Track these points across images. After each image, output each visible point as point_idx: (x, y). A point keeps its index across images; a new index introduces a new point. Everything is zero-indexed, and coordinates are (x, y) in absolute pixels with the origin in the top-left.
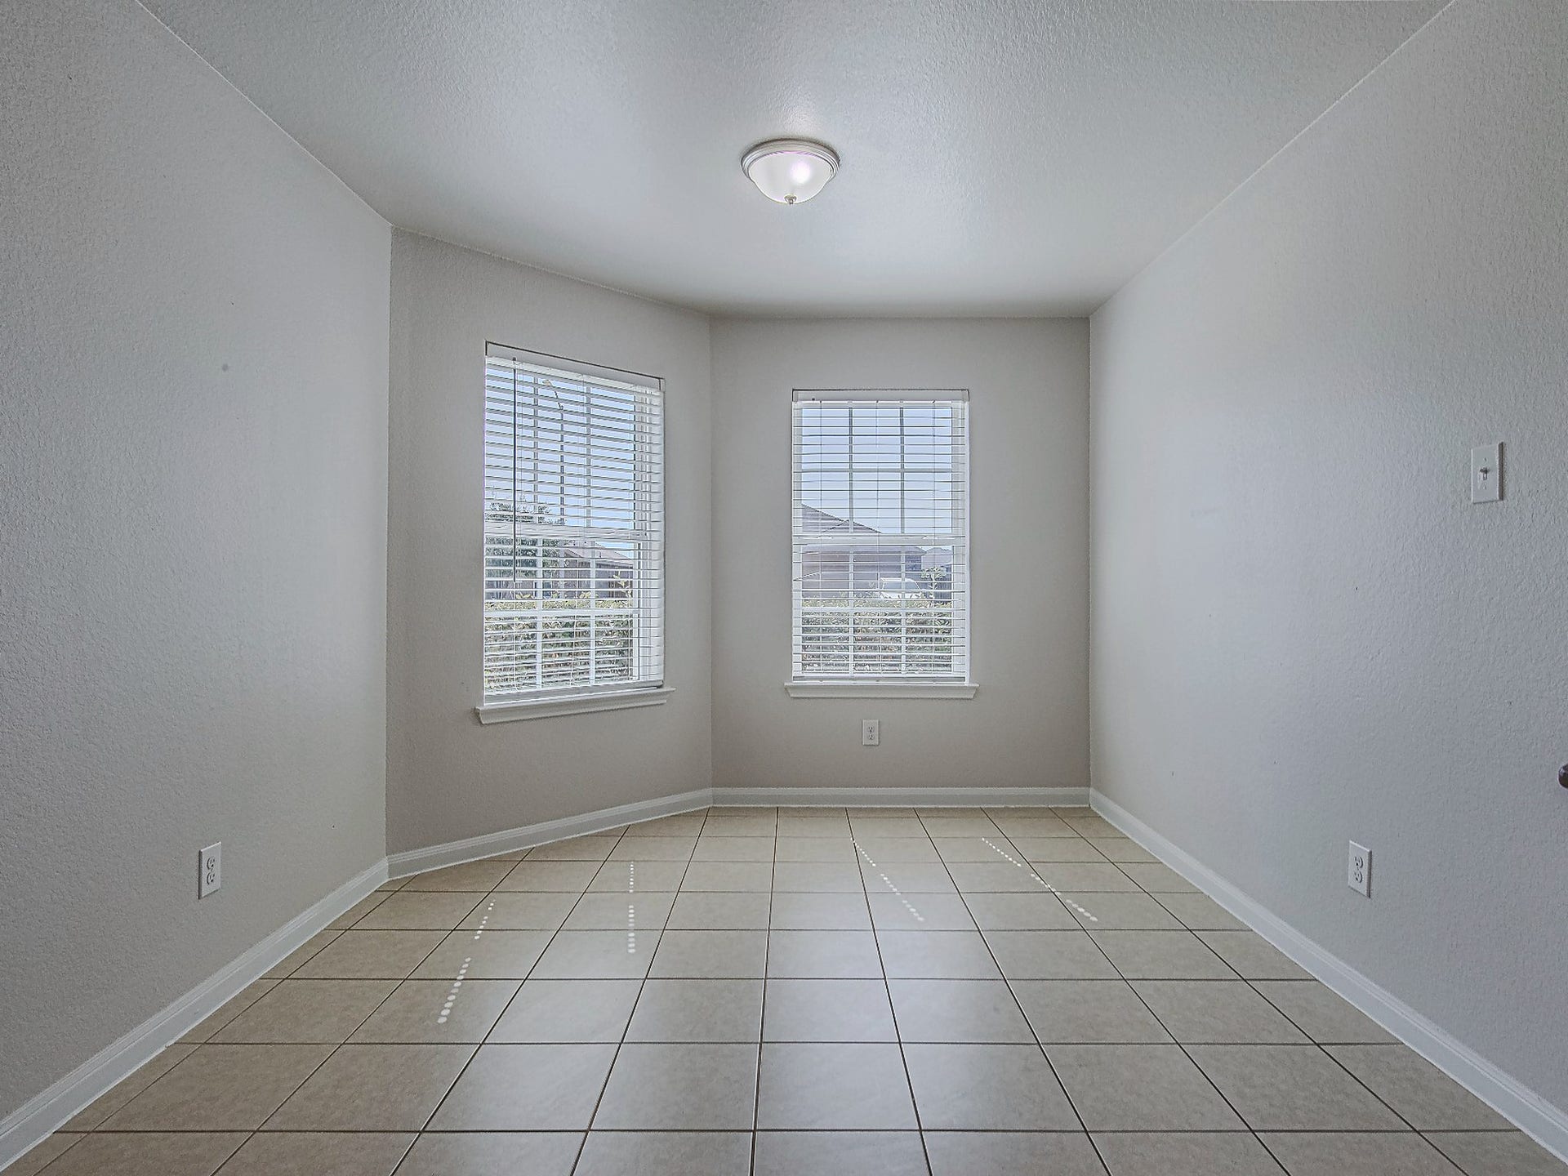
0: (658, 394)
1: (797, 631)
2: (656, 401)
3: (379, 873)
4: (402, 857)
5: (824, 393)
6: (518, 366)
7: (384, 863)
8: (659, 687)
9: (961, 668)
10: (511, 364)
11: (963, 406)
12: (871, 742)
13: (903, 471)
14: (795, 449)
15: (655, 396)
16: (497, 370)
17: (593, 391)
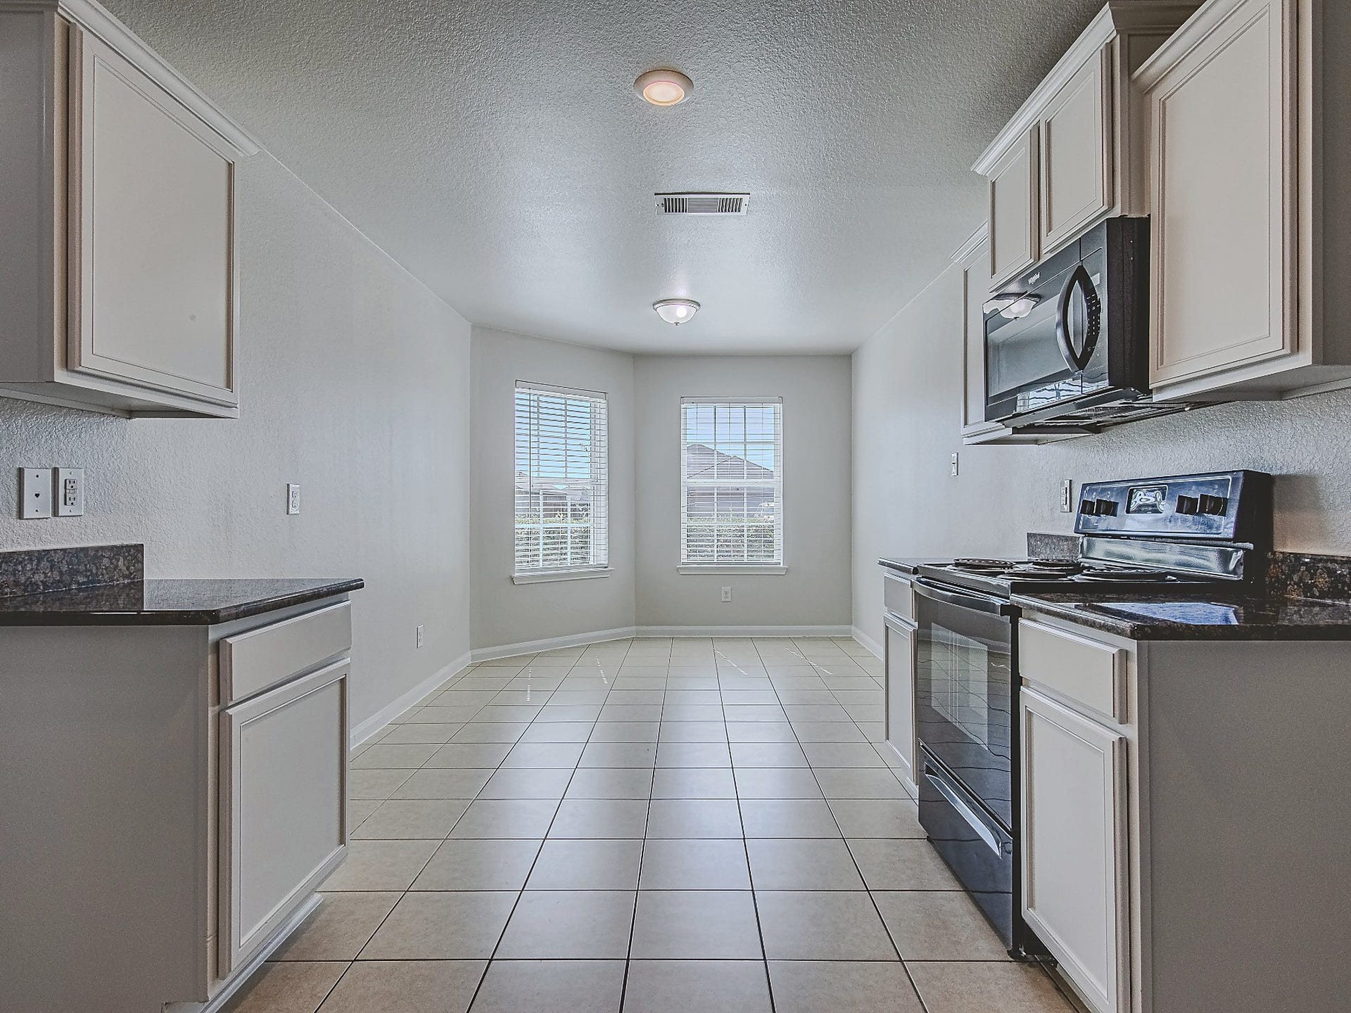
0: (604, 402)
1: (684, 536)
2: (604, 406)
3: (466, 659)
4: (476, 652)
5: (698, 400)
6: (532, 391)
7: (469, 654)
8: (606, 567)
9: (778, 557)
10: (528, 391)
11: (779, 406)
12: (727, 600)
13: (745, 443)
14: (682, 432)
15: (602, 403)
16: (521, 395)
17: (568, 402)
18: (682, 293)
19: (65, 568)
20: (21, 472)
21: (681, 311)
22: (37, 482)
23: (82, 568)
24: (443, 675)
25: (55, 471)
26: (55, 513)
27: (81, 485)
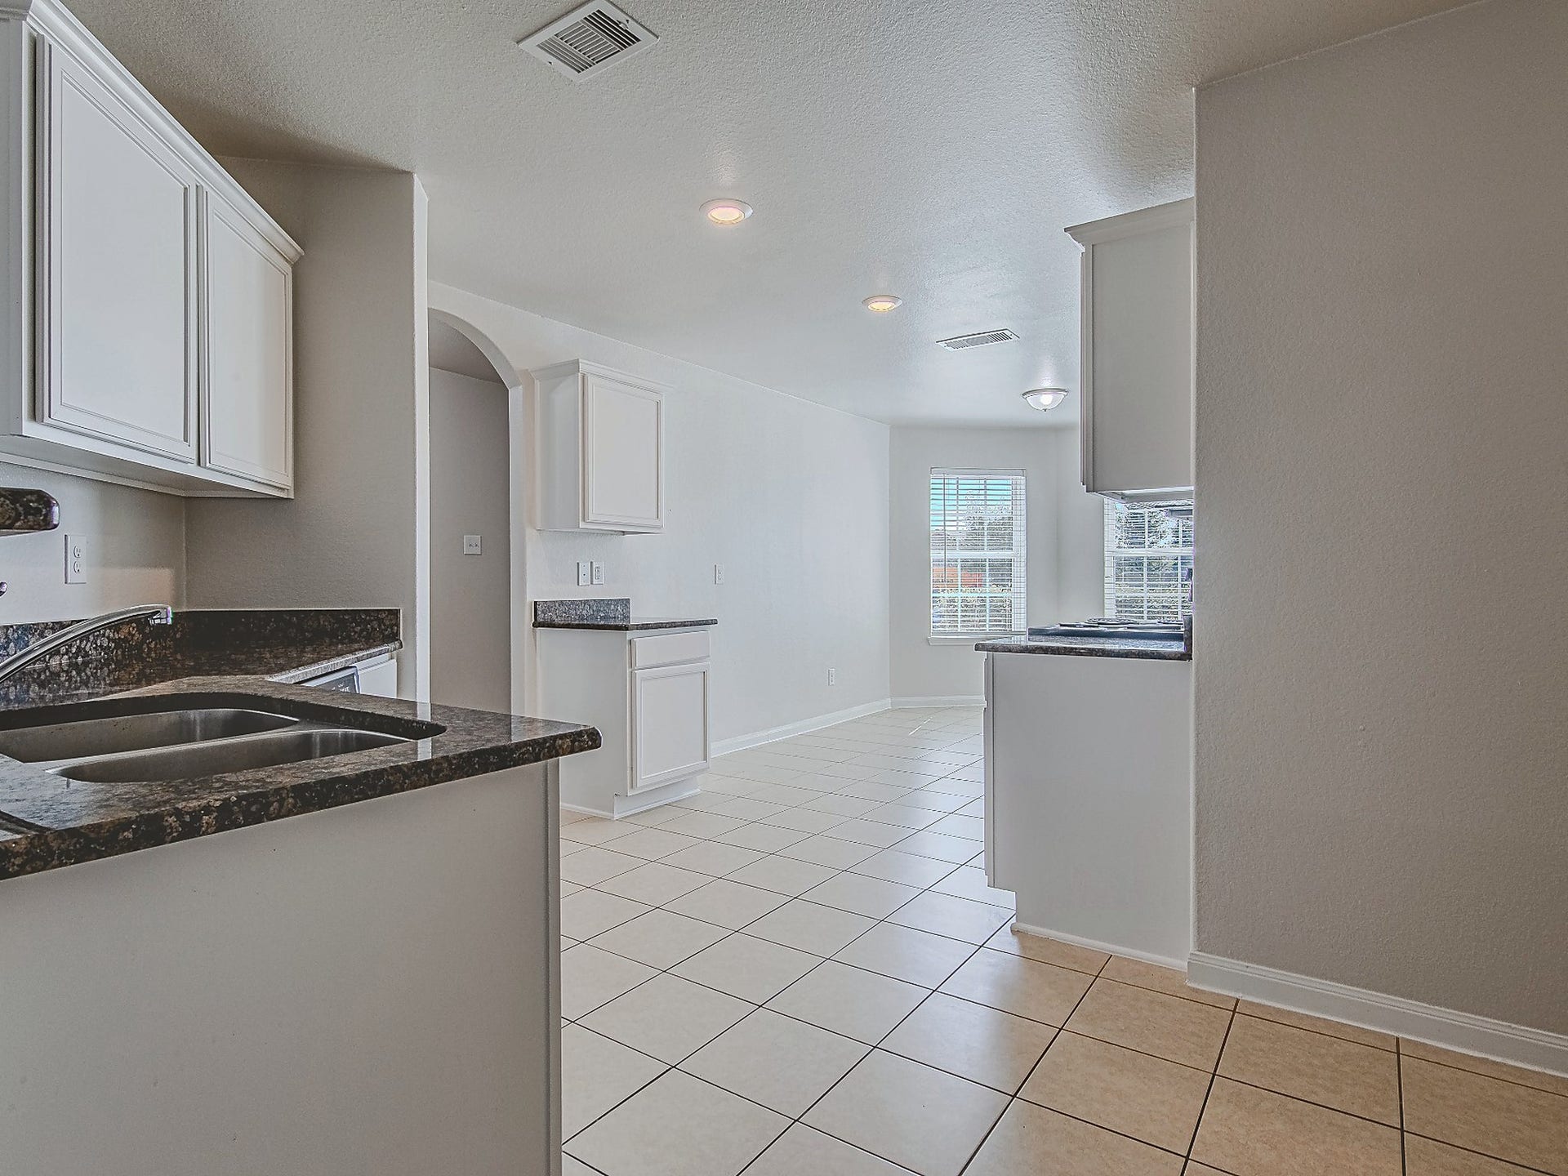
0: (1024, 480)
7: (889, 700)
15: (1022, 480)
16: (935, 481)
17: (988, 482)
18: (1047, 384)
19: (595, 609)
20: (578, 564)
21: (1046, 399)
22: (585, 569)
23: (602, 609)
24: (858, 711)
25: (591, 563)
26: (592, 583)
27: (602, 570)
